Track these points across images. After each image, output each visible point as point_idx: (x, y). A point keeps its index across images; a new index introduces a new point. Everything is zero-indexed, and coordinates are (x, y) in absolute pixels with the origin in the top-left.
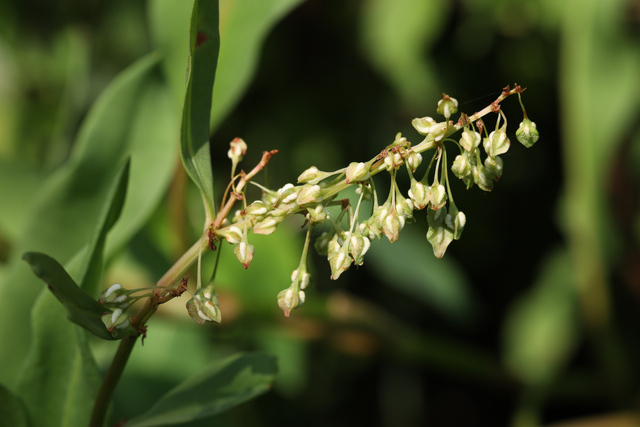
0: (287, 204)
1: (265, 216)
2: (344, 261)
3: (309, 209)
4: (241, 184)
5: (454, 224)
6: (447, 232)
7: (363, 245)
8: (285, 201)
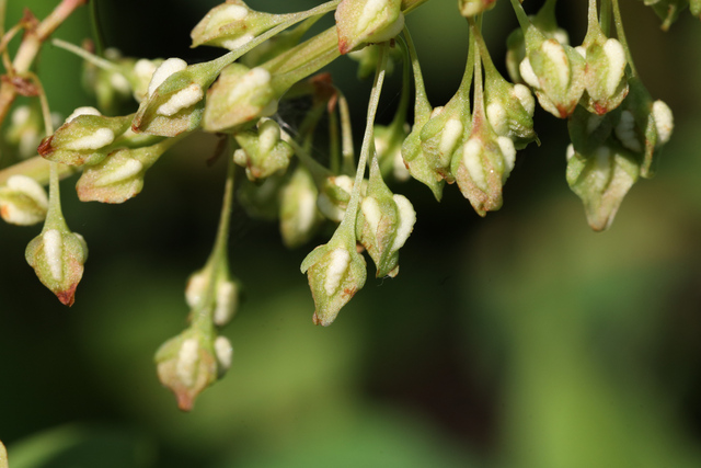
0: (173, 117)
1: (108, 151)
2: (346, 273)
3: (240, 139)
4: (26, 53)
5: (641, 138)
6: (621, 161)
7: (397, 224)
8: (165, 109)
